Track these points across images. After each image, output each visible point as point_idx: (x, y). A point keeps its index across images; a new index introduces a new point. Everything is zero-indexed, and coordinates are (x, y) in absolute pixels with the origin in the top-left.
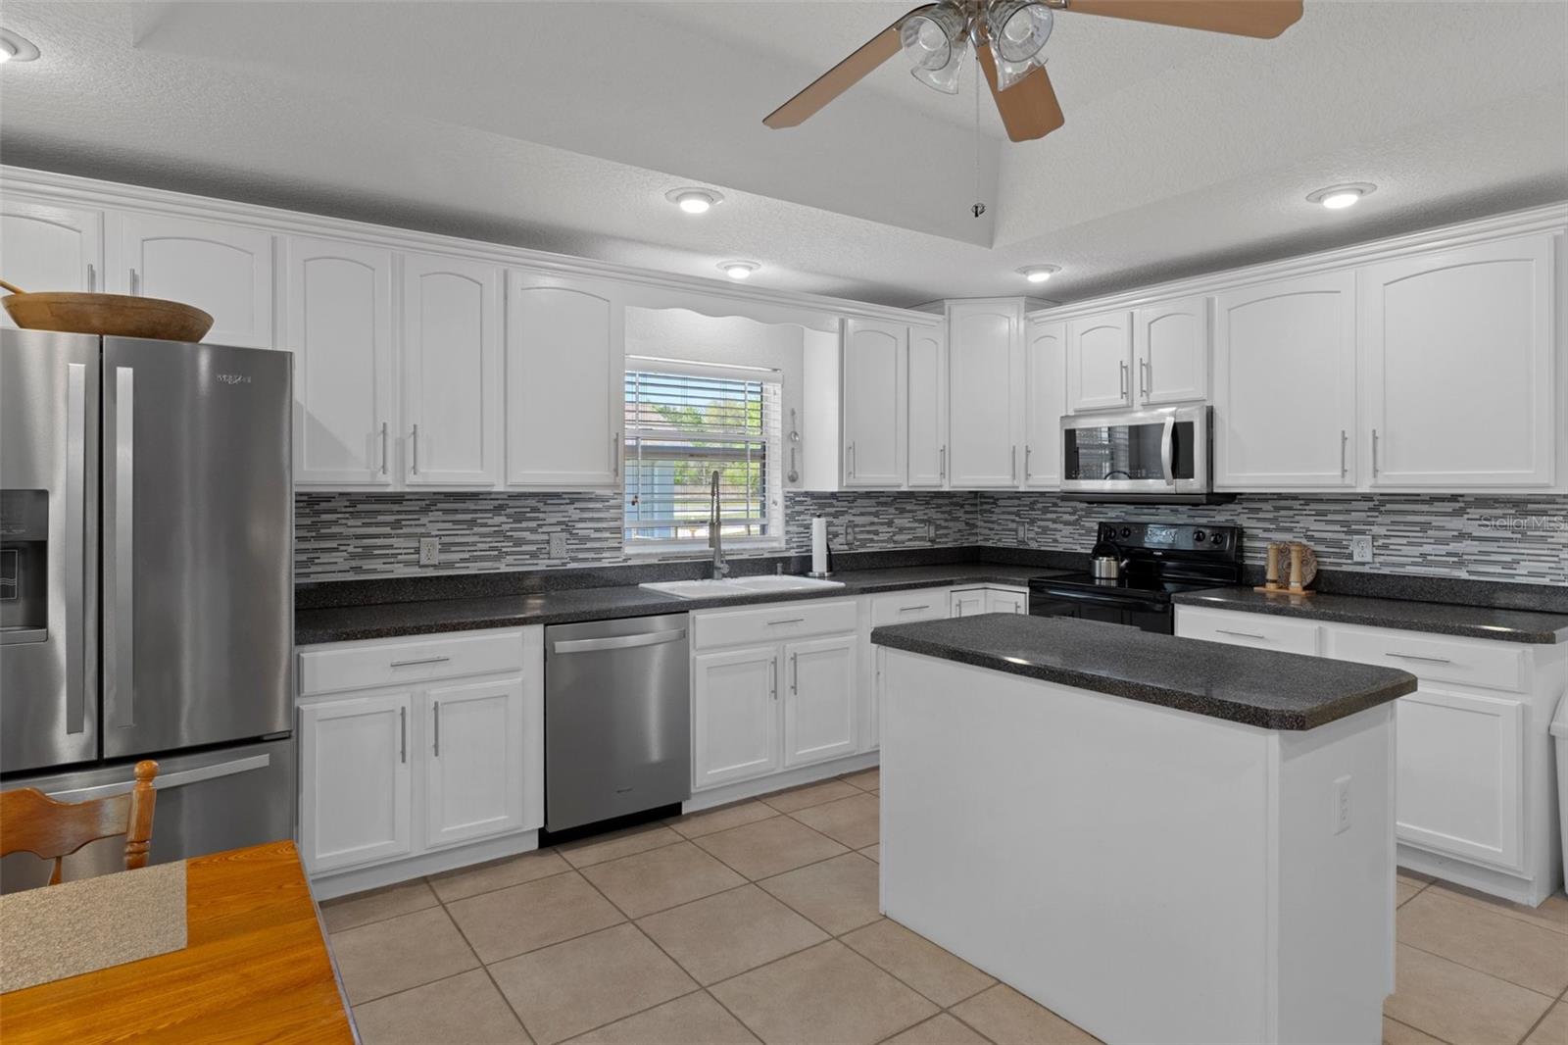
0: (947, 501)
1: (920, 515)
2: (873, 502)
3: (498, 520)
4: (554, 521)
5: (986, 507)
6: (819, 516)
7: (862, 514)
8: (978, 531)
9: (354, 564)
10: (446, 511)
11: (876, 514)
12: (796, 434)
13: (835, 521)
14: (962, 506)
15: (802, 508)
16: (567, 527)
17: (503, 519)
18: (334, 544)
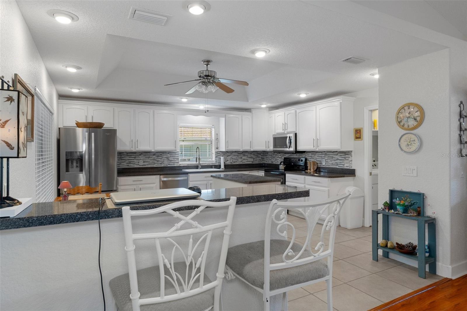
0: (256, 153)
1: (249, 156)
2: (237, 153)
3: (154, 157)
4: (165, 157)
5: (266, 154)
6: (222, 156)
7: (234, 156)
8: (265, 160)
9: (128, 164)
10: (144, 155)
11: (238, 156)
12: (218, 139)
13: (227, 157)
14: (260, 154)
15: (219, 155)
16: (168, 158)
17: (155, 157)
18: (124, 161)
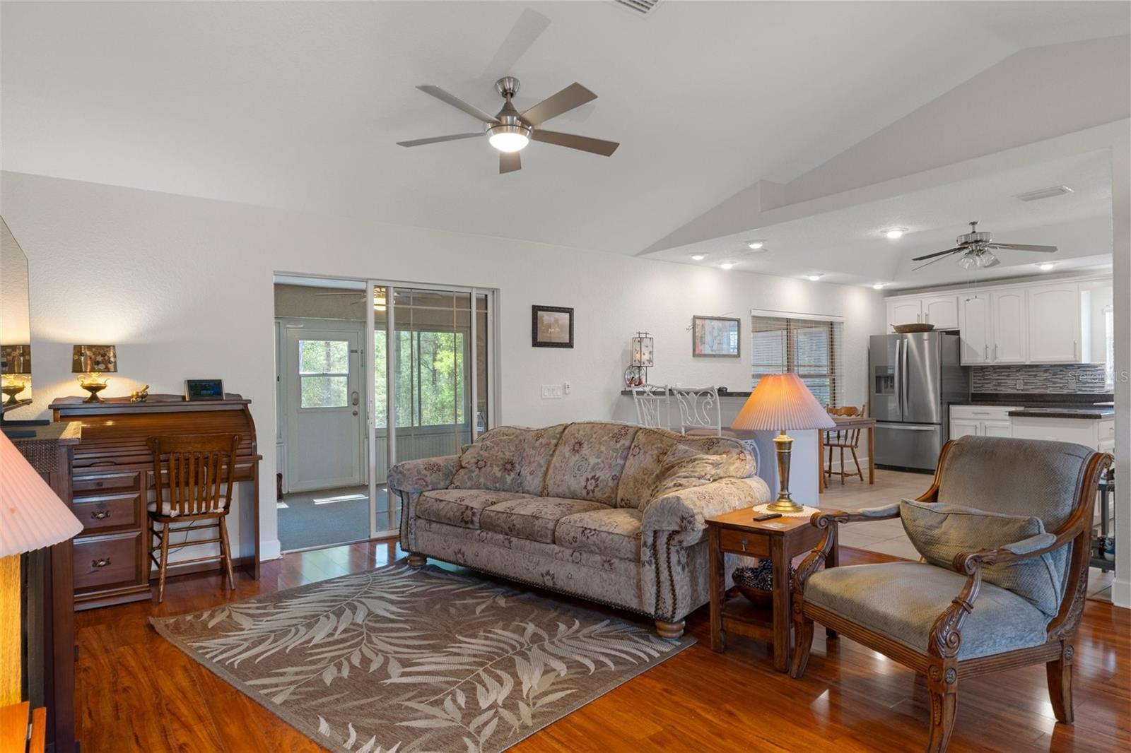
3: (1046, 374)
4: (1070, 375)
9: (995, 388)
16: (1077, 378)
18: (988, 382)
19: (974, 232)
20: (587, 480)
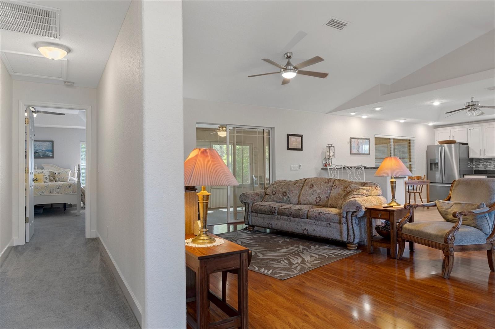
19: (472, 101)
20: (316, 198)
